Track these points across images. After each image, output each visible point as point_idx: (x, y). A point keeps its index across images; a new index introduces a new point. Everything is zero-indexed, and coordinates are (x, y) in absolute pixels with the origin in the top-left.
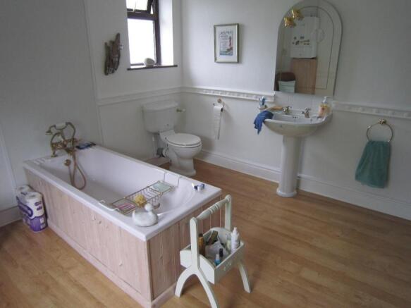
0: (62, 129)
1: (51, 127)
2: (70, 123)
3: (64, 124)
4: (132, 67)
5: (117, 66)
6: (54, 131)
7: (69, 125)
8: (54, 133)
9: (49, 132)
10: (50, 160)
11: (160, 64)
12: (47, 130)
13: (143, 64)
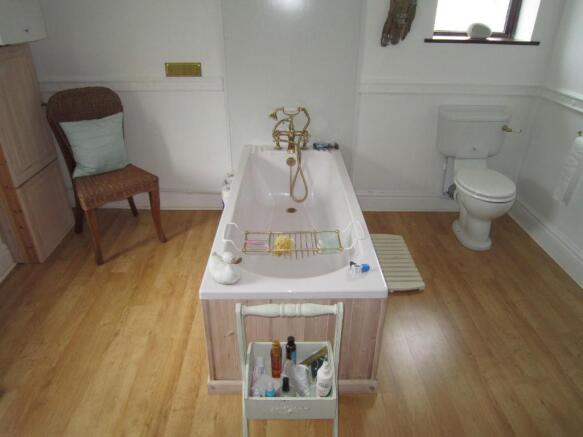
0: (291, 116)
1: (278, 110)
2: (304, 110)
3: (295, 110)
4: (435, 38)
5: (405, 34)
6: (281, 116)
7: (302, 113)
8: (279, 120)
9: (274, 116)
10: (269, 152)
11: (511, 37)
12: (272, 112)
13: (465, 34)
